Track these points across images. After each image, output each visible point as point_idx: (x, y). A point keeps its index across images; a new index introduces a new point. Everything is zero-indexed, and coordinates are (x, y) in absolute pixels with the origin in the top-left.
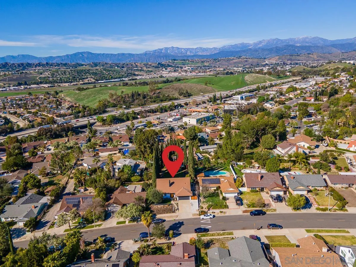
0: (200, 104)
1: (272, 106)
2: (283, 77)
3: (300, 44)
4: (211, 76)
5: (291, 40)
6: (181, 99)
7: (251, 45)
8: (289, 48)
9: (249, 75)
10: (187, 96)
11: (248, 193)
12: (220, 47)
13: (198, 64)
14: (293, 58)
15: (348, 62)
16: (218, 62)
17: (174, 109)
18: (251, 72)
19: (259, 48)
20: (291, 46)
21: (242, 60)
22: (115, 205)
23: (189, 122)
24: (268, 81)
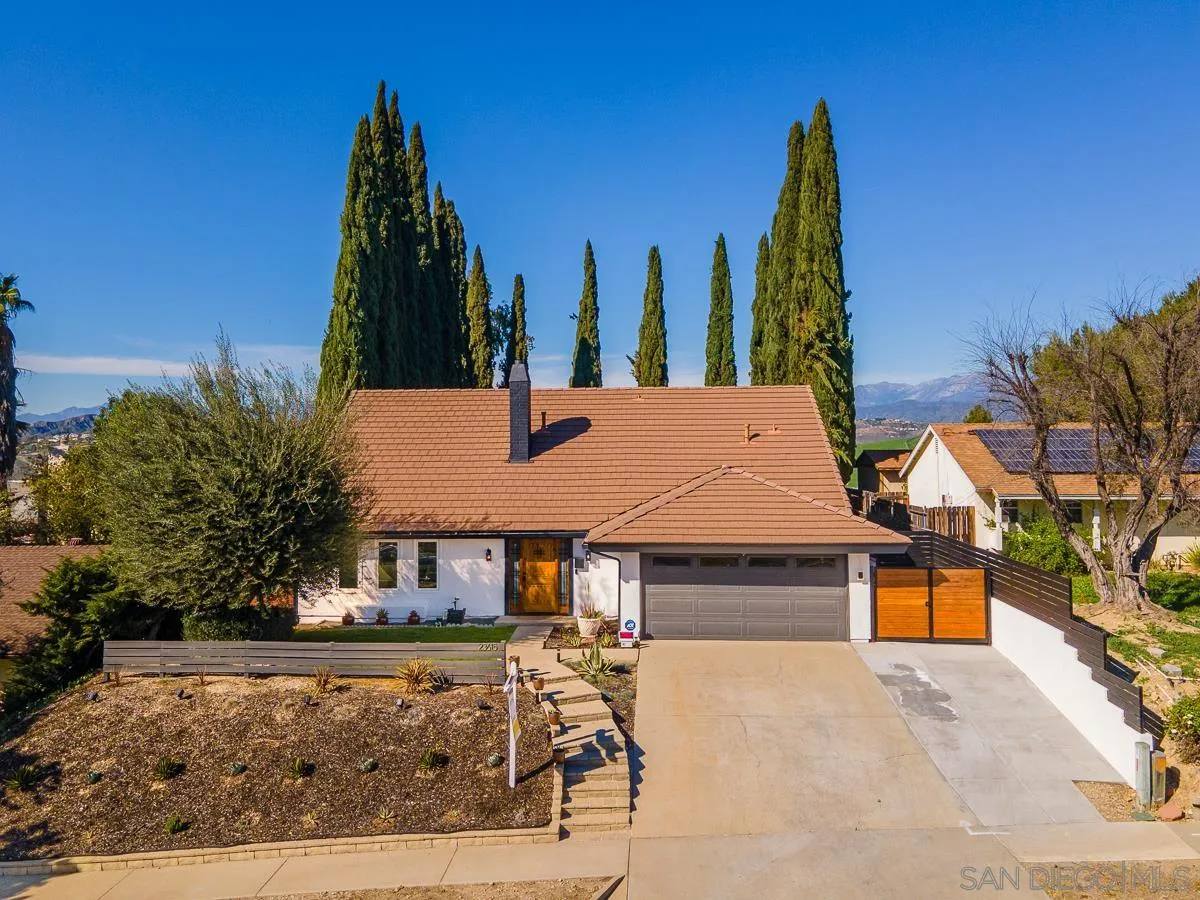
7: (914, 393)
19: (943, 401)
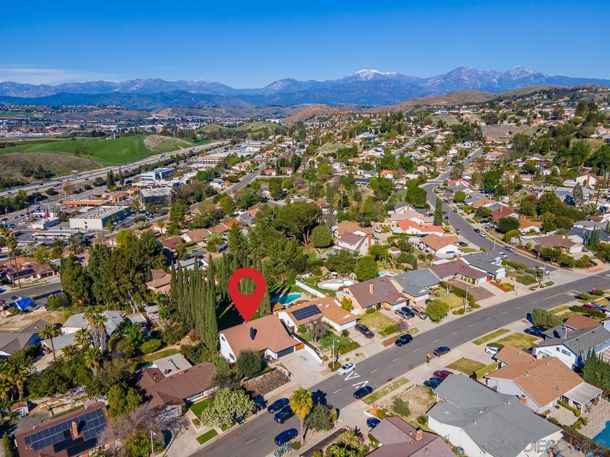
0: (81, 191)
1: (222, 185)
2: (201, 141)
3: (195, 90)
4: (60, 138)
5: (181, 83)
6: (32, 183)
7: (118, 87)
8: (182, 96)
9: (150, 137)
10: (43, 178)
11: (364, 315)
12: (55, 85)
13: (18, 115)
14: (194, 111)
15: (272, 121)
16: (63, 112)
17: (27, 204)
18: (137, 132)
19: (133, 93)
20: (183, 93)
21: (110, 111)
22: (169, 408)
23: (86, 227)
24: (181, 147)
